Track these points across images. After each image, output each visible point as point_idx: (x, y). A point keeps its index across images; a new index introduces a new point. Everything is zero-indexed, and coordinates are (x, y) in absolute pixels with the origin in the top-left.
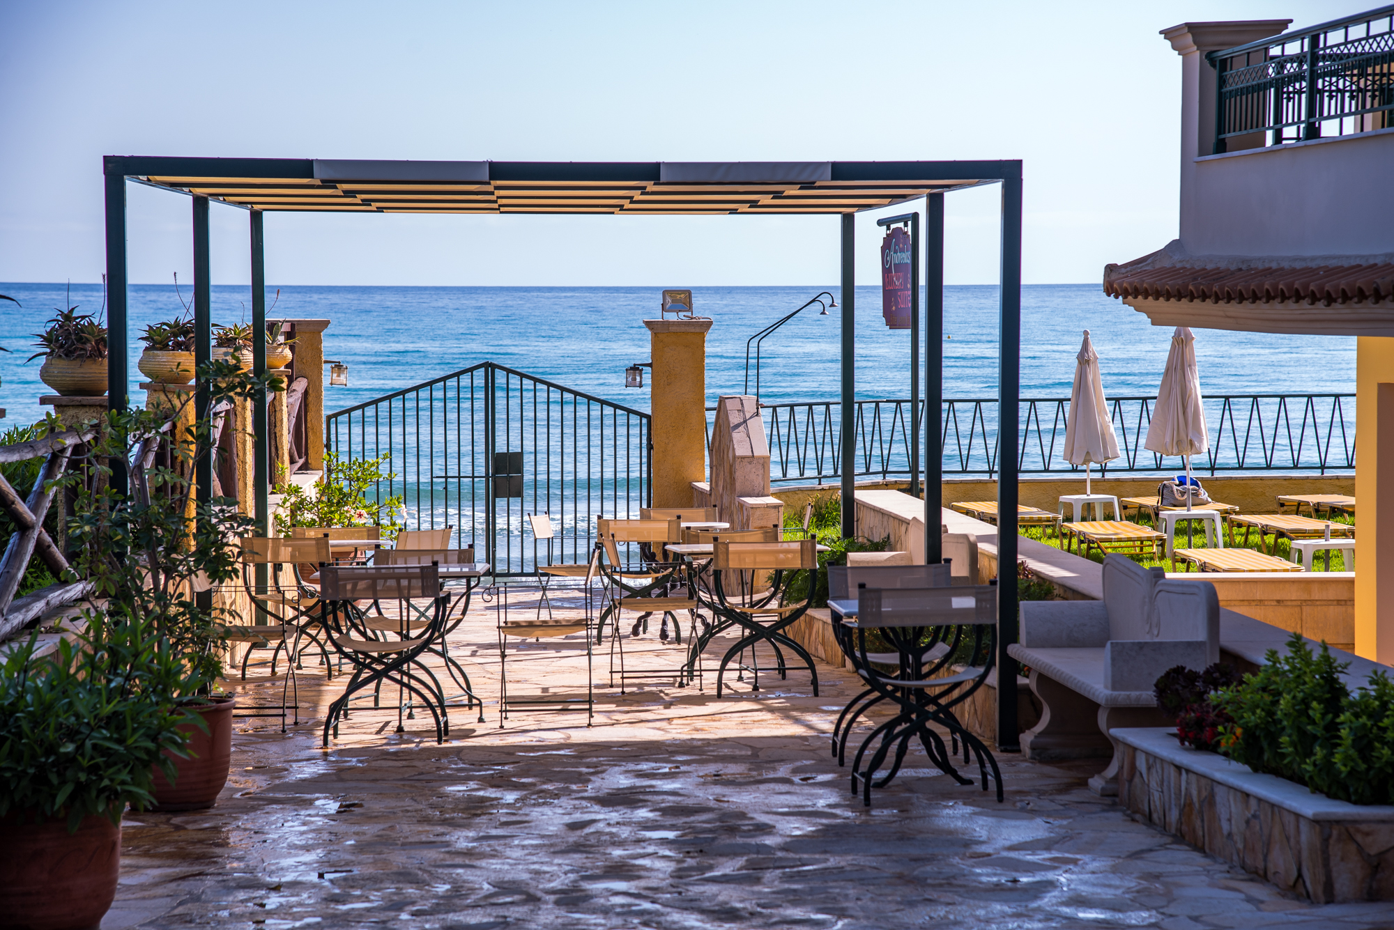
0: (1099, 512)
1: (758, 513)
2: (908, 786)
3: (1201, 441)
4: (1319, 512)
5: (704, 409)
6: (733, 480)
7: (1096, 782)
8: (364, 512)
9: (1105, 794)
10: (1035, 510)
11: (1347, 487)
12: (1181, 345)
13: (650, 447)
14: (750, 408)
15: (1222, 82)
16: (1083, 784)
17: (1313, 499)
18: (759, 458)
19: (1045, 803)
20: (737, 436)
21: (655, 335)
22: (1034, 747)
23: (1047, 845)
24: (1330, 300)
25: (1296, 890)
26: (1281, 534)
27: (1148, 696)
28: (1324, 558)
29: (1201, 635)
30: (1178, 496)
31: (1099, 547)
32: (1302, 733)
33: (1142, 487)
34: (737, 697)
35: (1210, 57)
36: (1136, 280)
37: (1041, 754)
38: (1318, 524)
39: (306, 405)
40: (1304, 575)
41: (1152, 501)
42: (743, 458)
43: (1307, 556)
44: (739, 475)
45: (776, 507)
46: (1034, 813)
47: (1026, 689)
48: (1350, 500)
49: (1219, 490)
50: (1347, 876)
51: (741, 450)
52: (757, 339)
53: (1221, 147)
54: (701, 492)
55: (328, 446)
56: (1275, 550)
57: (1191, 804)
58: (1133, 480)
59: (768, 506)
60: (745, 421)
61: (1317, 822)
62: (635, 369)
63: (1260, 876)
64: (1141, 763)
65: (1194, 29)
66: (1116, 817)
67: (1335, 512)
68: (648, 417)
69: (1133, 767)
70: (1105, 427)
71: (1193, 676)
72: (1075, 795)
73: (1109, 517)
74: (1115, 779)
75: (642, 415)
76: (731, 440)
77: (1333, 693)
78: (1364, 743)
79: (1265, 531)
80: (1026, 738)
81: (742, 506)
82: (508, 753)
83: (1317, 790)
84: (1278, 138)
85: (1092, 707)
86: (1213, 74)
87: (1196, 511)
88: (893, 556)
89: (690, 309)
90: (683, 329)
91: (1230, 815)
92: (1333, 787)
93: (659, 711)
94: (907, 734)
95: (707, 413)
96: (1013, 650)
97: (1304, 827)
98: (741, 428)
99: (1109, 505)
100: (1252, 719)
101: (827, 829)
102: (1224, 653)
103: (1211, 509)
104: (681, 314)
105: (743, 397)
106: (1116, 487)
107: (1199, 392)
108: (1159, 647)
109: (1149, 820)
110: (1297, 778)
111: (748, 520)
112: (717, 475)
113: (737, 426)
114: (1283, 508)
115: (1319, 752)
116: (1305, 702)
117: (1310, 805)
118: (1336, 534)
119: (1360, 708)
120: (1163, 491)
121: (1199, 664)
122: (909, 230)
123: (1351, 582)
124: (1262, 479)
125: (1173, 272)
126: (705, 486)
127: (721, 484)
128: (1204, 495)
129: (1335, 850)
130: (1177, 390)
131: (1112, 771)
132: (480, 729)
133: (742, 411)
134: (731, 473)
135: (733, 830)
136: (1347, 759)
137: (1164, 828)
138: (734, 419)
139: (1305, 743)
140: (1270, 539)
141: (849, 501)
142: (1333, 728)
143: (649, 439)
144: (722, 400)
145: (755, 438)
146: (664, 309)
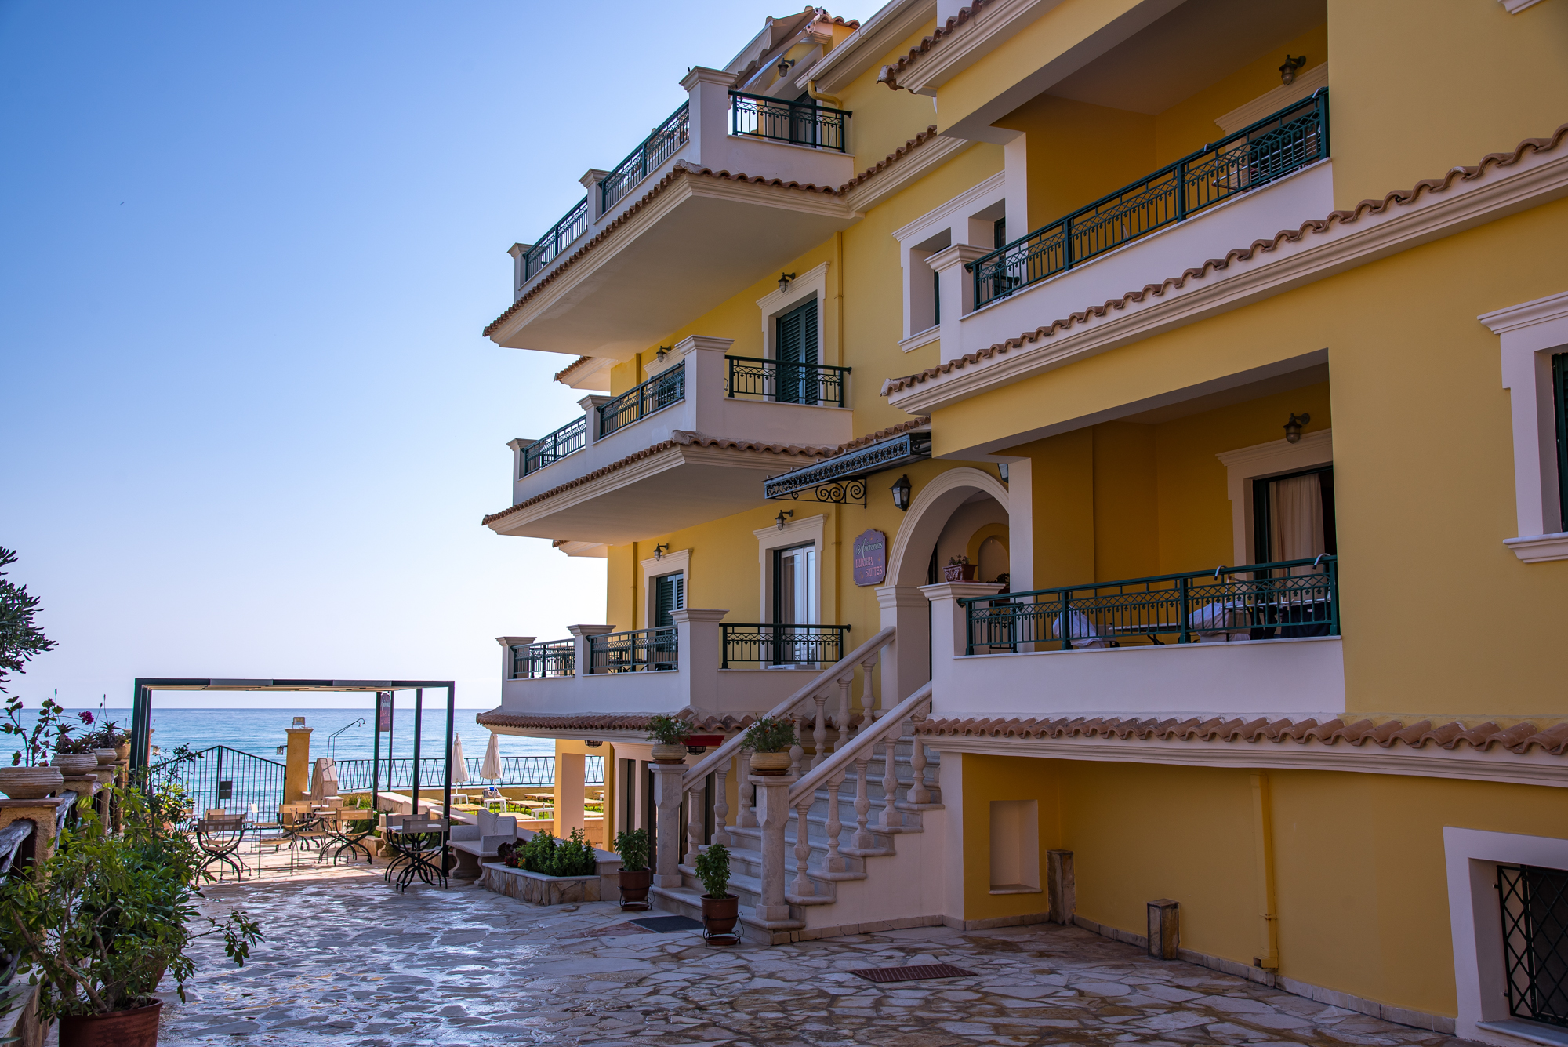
0: (460, 801)
1: (333, 803)
2: (414, 887)
3: (498, 774)
4: (539, 799)
5: (308, 763)
6: (322, 790)
7: (477, 882)
9: (479, 885)
11: (551, 791)
12: (493, 739)
13: (285, 778)
14: (332, 763)
15: (515, 656)
16: (473, 883)
17: (537, 795)
18: (334, 782)
19: (461, 889)
20: (325, 773)
21: (289, 735)
22: (454, 874)
23: (465, 898)
24: (551, 728)
25: (541, 903)
26: (527, 807)
27: (495, 853)
28: (542, 815)
29: (511, 833)
32: (543, 857)
33: (476, 791)
34: (341, 866)
35: (512, 648)
36: (488, 719)
37: (456, 876)
38: (541, 804)
40: (536, 820)
41: (480, 797)
42: (327, 782)
43: (537, 814)
44: (325, 789)
46: (458, 891)
47: (452, 856)
48: (553, 795)
49: (504, 792)
50: (555, 896)
51: (326, 779)
53: (515, 677)
54: (307, 795)
56: (525, 813)
57: (508, 884)
59: (338, 800)
60: (328, 768)
61: (547, 882)
62: (281, 748)
63: (530, 901)
64: (493, 873)
65: (507, 639)
66: (484, 891)
67: (545, 799)
68: (285, 766)
69: (490, 875)
70: (464, 768)
71: (509, 846)
72: (470, 886)
73: (464, 802)
74: (483, 880)
76: (321, 775)
77: (552, 845)
78: (561, 859)
79: (521, 807)
80: (451, 872)
82: (267, 884)
83: (547, 874)
84: (533, 676)
85: (475, 857)
86: (513, 653)
87: (497, 800)
89: (304, 725)
90: (301, 732)
91: (521, 884)
92: (552, 872)
93: (315, 871)
94: (414, 870)
95: (311, 764)
96: (448, 842)
97: (543, 884)
98: (326, 770)
99: (464, 798)
100: (529, 854)
101: (392, 899)
102: (518, 839)
103: (503, 799)
104: (300, 727)
105: (327, 759)
106: (466, 791)
107: (500, 755)
108: (498, 837)
109: (495, 891)
110: (542, 872)
112: (315, 789)
113: (324, 770)
114: (526, 798)
115: (548, 862)
116: (545, 848)
117: (545, 878)
118: (546, 806)
119: (561, 849)
120: (484, 793)
121: (511, 842)
122: (390, 694)
123: (552, 822)
124: (519, 788)
125: (500, 716)
126: (308, 792)
127: (316, 792)
128: (499, 794)
129: (552, 890)
130: (491, 756)
131: (482, 878)
132: (251, 878)
133: (326, 764)
134: (321, 788)
135: (361, 900)
136: (556, 863)
137: (500, 892)
138: (324, 767)
139: (544, 860)
140: (523, 809)
141: (375, 797)
142: (552, 855)
143: (286, 774)
144: (318, 759)
145: (333, 774)
146: (294, 724)
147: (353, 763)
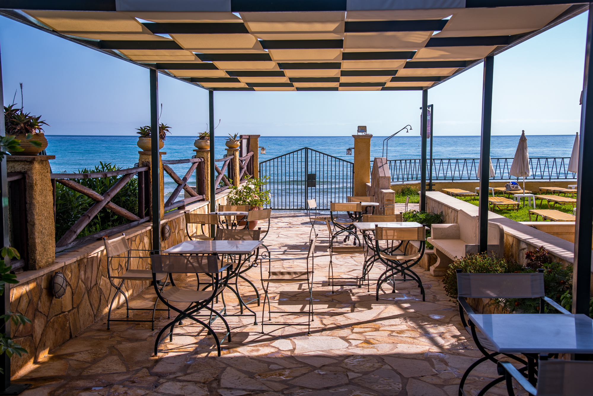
1: (387, 195)
3: (529, 172)
5: (369, 161)
6: (379, 184)
8: (257, 195)
10: (468, 192)
12: (522, 142)
13: (353, 173)
14: (384, 162)
18: (387, 177)
20: (380, 170)
21: (355, 139)
30: (512, 188)
31: (497, 207)
34: (386, 299)
39: (253, 160)
42: (382, 177)
44: (380, 182)
45: (393, 193)
51: (381, 175)
52: (386, 140)
54: (369, 186)
55: (260, 172)
58: (495, 182)
59: (390, 193)
60: (383, 165)
62: (349, 150)
68: (353, 164)
75: (351, 163)
76: (378, 171)
81: (382, 192)
88: (451, 226)
89: (366, 132)
90: (364, 137)
95: (371, 163)
98: (382, 168)
104: (363, 133)
105: (382, 158)
111: (383, 197)
112: (374, 182)
113: (380, 167)
120: (507, 186)
124: (532, 182)
126: (369, 184)
127: (375, 184)
128: (519, 187)
133: (382, 162)
134: (378, 182)
138: (379, 165)
143: (353, 170)
144: (375, 159)
145: (386, 172)
146: (358, 131)
147: (408, 161)
